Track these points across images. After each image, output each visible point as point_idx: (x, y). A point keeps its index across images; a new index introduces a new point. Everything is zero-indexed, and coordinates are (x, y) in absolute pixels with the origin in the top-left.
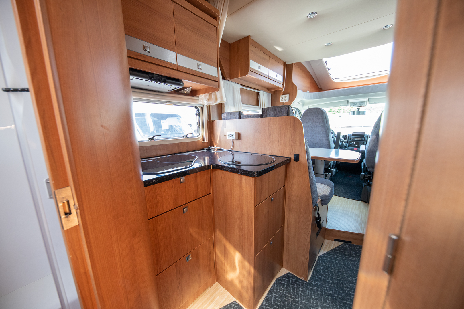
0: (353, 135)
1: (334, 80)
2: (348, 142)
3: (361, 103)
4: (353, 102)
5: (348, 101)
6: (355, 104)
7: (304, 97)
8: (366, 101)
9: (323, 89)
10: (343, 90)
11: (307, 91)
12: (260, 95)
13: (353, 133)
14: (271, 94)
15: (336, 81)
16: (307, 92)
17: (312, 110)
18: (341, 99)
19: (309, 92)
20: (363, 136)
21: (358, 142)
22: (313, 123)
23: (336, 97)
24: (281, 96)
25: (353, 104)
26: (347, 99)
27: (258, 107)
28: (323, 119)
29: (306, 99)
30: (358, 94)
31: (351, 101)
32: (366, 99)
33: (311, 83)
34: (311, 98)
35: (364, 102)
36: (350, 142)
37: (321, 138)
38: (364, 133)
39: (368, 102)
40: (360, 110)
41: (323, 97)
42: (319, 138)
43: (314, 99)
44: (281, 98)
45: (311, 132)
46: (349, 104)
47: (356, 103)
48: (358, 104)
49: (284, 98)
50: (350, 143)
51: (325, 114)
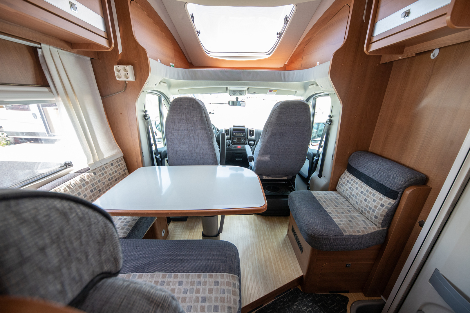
0: (235, 130)
1: (207, 53)
2: (230, 139)
3: (241, 92)
4: (232, 90)
5: (227, 88)
6: (234, 92)
7: (166, 76)
8: (246, 90)
9: (194, 64)
10: (221, 71)
11: (171, 64)
12: (43, 56)
13: (234, 126)
14: (90, 59)
15: (210, 55)
16: (170, 66)
17: (182, 101)
18: (219, 85)
19: (174, 66)
20: (243, 130)
21: (240, 138)
22: (188, 123)
23: (213, 80)
24: (115, 67)
25: (233, 92)
26: (227, 85)
27: (45, 89)
28: (202, 117)
29: (170, 77)
30: (238, 80)
31: (231, 88)
32: (245, 88)
33: (175, 50)
34: (179, 78)
35: (243, 90)
36: (233, 138)
37: (203, 147)
38: (244, 127)
39: (247, 92)
40: (238, 100)
41: (196, 79)
42: (201, 145)
43: (184, 79)
44: (116, 73)
45: (187, 137)
46: (228, 92)
47: (236, 92)
48: (237, 92)
49: (122, 73)
50: (233, 140)
51: (204, 109)
